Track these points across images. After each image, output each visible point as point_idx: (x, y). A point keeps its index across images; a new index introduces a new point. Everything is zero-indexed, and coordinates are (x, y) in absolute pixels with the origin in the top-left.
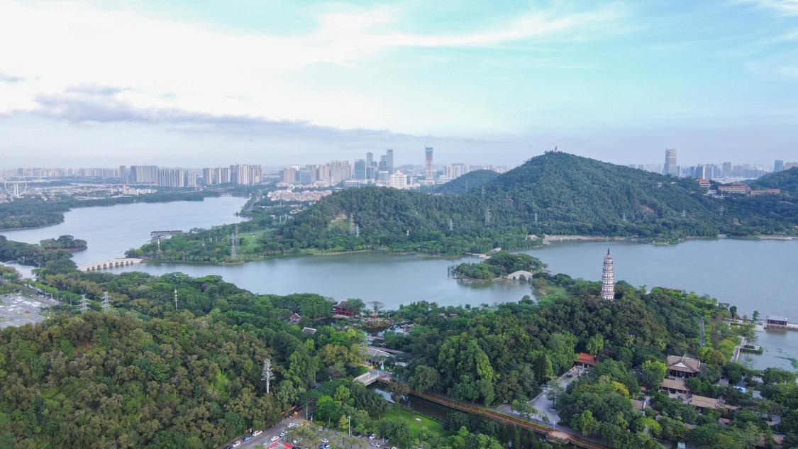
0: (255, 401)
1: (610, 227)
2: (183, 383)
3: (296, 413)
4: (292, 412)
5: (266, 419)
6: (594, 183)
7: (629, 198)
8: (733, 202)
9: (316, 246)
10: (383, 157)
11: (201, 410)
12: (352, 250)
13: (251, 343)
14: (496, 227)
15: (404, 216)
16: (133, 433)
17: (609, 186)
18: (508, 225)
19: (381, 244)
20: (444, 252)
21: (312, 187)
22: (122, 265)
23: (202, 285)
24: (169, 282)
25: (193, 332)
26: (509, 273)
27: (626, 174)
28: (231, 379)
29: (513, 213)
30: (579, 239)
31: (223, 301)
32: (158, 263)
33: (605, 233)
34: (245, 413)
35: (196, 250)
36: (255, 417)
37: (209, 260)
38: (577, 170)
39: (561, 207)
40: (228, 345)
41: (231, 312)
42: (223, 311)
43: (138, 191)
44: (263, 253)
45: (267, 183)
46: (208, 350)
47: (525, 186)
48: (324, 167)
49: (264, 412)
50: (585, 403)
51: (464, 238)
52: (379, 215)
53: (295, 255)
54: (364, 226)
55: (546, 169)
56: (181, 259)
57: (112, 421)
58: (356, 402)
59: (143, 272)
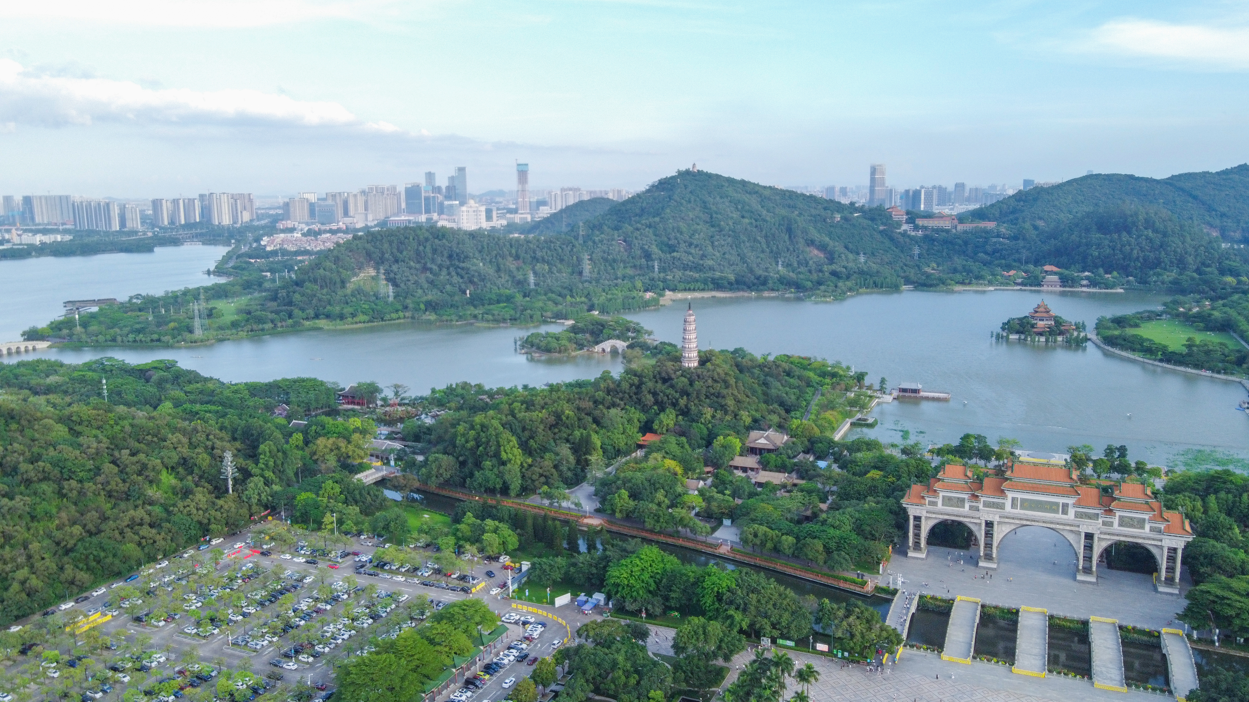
0: (214, 503)
1: (758, 278)
2: (113, 483)
3: (270, 518)
4: (266, 517)
5: (227, 524)
6: (743, 217)
7: (790, 237)
8: (934, 240)
9: (328, 316)
10: (452, 179)
11: (140, 513)
12: (382, 320)
13: (208, 436)
14: (597, 281)
15: (463, 269)
16: (46, 542)
17: (764, 220)
18: (616, 279)
19: (426, 310)
20: (515, 319)
21: (335, 228)
22: (18, 352)
23: (147, 374)
24: (94, 371)
25: (126, 423)
26: (597, 343)
27: (792, 203)
28: (181, 480)
29: (624, 262)
30: (714, 297)
31: (178, 393)
32: (78, 347)
33: (750, 287)
34: (199, 516)
35: (138, 326)
36: (212, 520)
37: (159, 340)
38: (721, 197)
39: (693, 251)
40: (173, 438)
41: (188, 406)
42: (176, 406)
43: (38, 239)
44: (245, 329)
45: (263, 222)
46: (148, 445)
47: (644, 222)
48: (355, 196)
49: (225, 515)
50: (624, 483)
51: (549, 299)
52: (425, 269)
53: (295, 330)
54: (402, 285)
55: (676, 197)
56: (114, 340)
57: (18, 528)
58: (346, 498)
59: (53, 359)
